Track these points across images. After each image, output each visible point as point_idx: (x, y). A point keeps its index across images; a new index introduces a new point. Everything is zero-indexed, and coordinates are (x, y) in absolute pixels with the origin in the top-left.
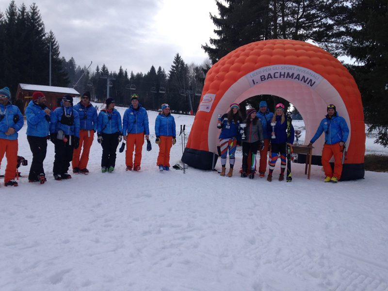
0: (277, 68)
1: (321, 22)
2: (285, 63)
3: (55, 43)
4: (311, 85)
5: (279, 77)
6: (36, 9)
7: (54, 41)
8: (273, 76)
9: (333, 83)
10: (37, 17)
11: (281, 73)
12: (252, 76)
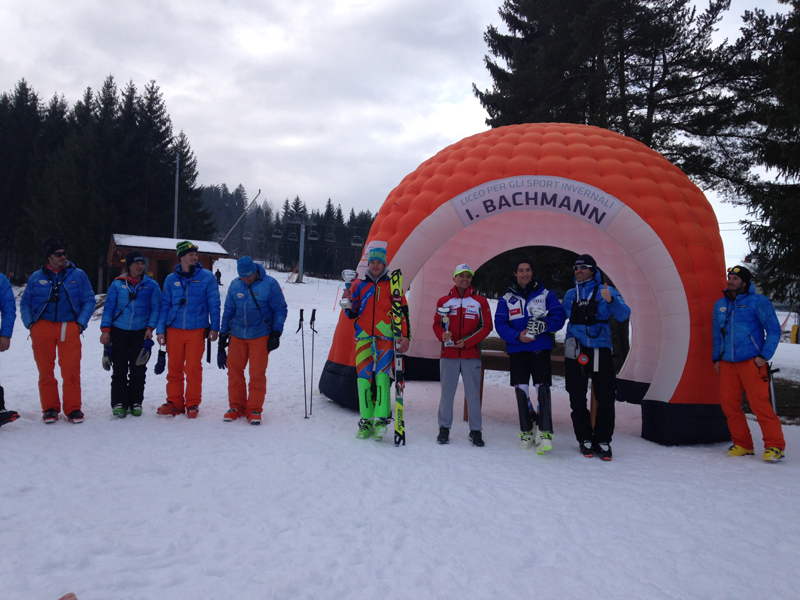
0: (520, 183)
1: (704, 93)
2: (536, 172)
3: (189, 154)
4: (598, 222)
5: (524, 202)
6: (156, 92)
7: (188, 151)
8: (511, 201)
9: (646, 215)
10: (157, 106)
11: (527, 194)
12: (465, 201)
